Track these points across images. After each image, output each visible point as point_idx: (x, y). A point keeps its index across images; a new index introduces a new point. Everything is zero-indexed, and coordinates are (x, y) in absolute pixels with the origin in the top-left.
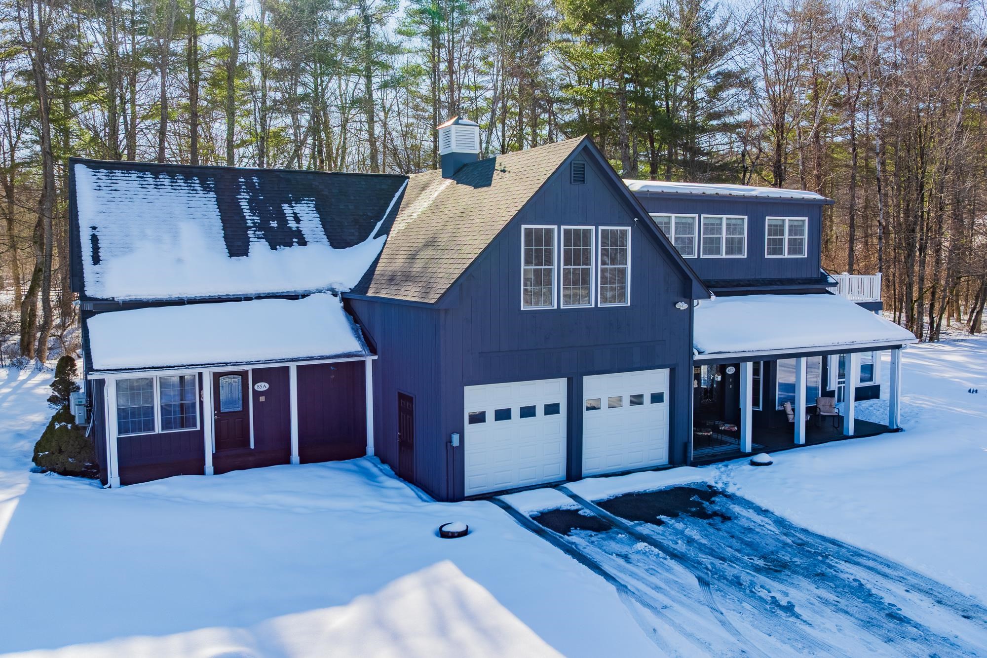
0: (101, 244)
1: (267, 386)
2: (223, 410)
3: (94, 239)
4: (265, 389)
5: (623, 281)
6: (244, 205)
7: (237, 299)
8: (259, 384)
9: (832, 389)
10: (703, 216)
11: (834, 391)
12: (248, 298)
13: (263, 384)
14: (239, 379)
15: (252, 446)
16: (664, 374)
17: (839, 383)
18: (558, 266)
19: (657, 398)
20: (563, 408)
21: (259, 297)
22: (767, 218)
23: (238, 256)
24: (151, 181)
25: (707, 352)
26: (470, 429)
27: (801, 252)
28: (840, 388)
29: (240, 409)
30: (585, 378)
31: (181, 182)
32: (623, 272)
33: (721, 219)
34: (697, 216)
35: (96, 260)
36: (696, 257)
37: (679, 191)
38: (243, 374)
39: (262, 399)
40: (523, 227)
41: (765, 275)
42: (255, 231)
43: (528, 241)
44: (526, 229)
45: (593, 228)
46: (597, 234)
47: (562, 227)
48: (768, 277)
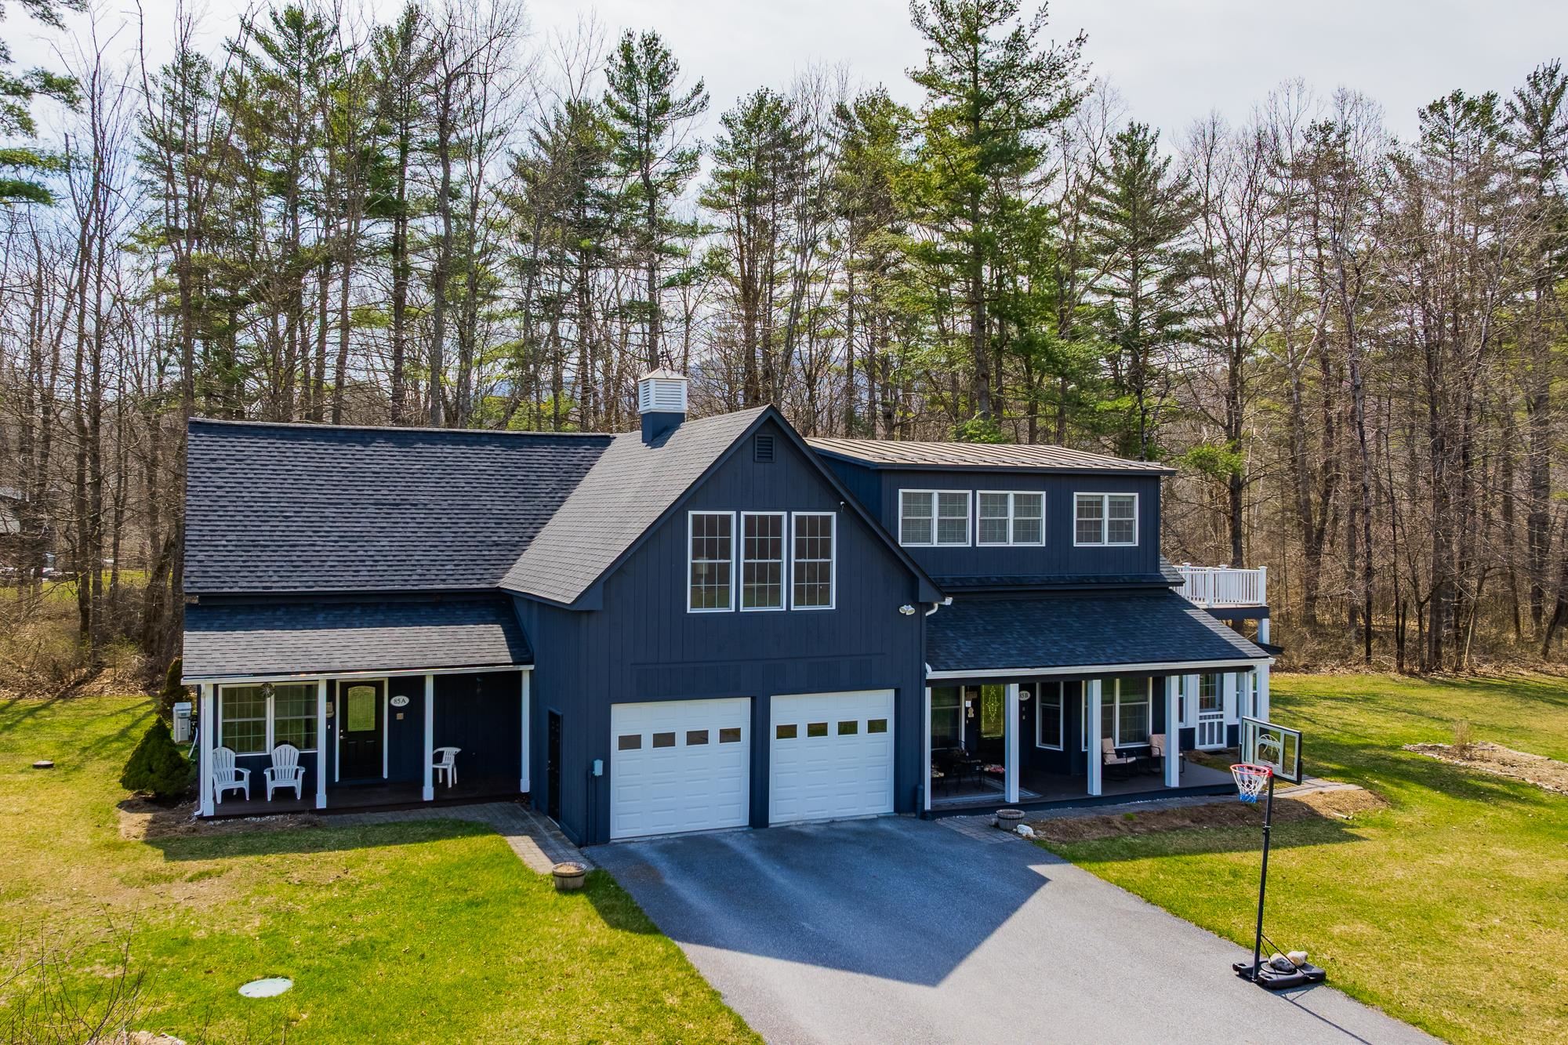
1: (407, 700)
2: (351, 728)
4: (403, 704)
5: (826, 577)
8: (397, 698)
9: (1190, 725)
10: (978, 492)
11: (1193, 729)
13: (402, 698)
14: (372, 690)
15: (385, 776)
16: (889, 695)
17: (1201, 718)
18: (737, 560)
19: (876, 726)
20: (746, 735)
22: (1076, 493)
26: (619, 757)
27: (1130, 539)
28: (1202, 726)
29: (372, 727)
30: (773, 698)
32: (826, 567)
33: (1006, 495)
34: (970, 492)
36: (970, 545)
38: (378, 685)
39: (400, 716)
40: (691, 513)
41: (1074, 570)
43: (697, 530)
44: (694, 516)
45: (784, 514)
46: (789, 520)
47: (743, 513)
48: (1079, 572)
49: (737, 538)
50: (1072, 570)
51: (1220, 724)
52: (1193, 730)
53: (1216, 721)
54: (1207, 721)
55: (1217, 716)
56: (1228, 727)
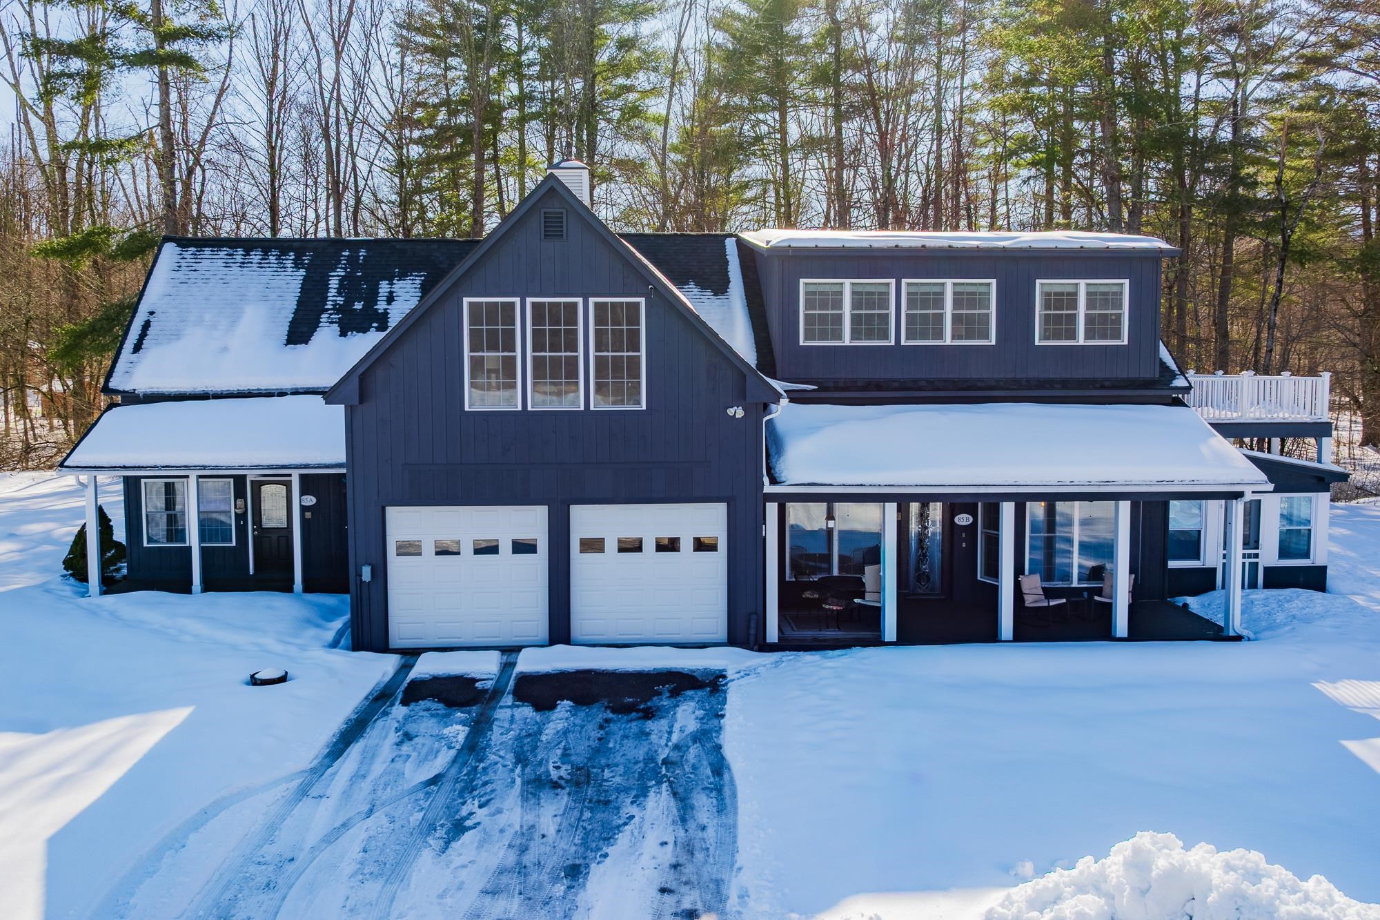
0: (151, 332)
1: (314, 500)
2: (265, 525)
3: (147, 325)
4: (311, 504)
5: (634, 374)
6: (334, 283)
7: (269, 394)
8: (305, 497)
10: (904, 281)
12: (282, 394)
14: (283, 489)
16: (720, 510)
18: (522, 353)
19: (704, 545)
20: (543, 547)
21: (296, 392)
22: (1038, 282)
23: (295, 344)
24: (239, 258)
25: (788, 483)
26: (396, 565)
27: (1117, 336)
29: (284, 525)
30: (572, 507)
31: (272, 259)
32: (635, 362)
33: (943, 284)
34: (893, 281)
35: (137, 348)
36: (893, 343)
38: (287, 484)
39: (309, 515)
40: (467, 300)
42: (331, 314)
43: (475, 320)
44: (471, 304)
45: (580, 300)
46: (586, 309)
47: (529, 300)
48: (1042, 376)
49: (523, 328)
50: (1033, 374)
51: (1254, 567)
52: (1214, 570)
56: (1266, 569)
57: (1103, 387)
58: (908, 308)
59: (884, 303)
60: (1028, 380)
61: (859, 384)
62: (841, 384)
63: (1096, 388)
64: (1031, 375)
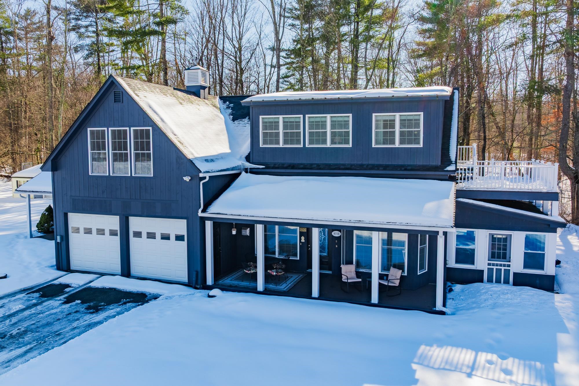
5: (150, 160)
9: (479, 268)
10: (307, 116)
16: (183, 223)
17: (489, 264)
18: (108, 151)
19: (179, 238)
20: (118, 233)
22: (374, 115)
26: (72, 236)
27: (418, 143)
28: (490, 271)
30: (130, 218)
32: (148, 155)
33: (326, 117)
34: (302, 116)
36: (302, 146)
37: (289, 99)
41: (372, 162)
43: (92, 137)
44: (90, 131)
45: (128, 129)
46: (131, 131)
47: (110, 129)
48: (376, 163)
49: (109, 140)
50: (371, 162)
51: (507, 272)
52: (482, 271)
53: (503, 268)
54: (495, 268)
55: (504, 266)
56: (515, 274)
57: (406, 170)
58: (309, 129)
59: (298, 127)
60: (368, 165)
61: (285, 166)
62: (276, 166)
63: (401, 170)
64: (370, 162)
